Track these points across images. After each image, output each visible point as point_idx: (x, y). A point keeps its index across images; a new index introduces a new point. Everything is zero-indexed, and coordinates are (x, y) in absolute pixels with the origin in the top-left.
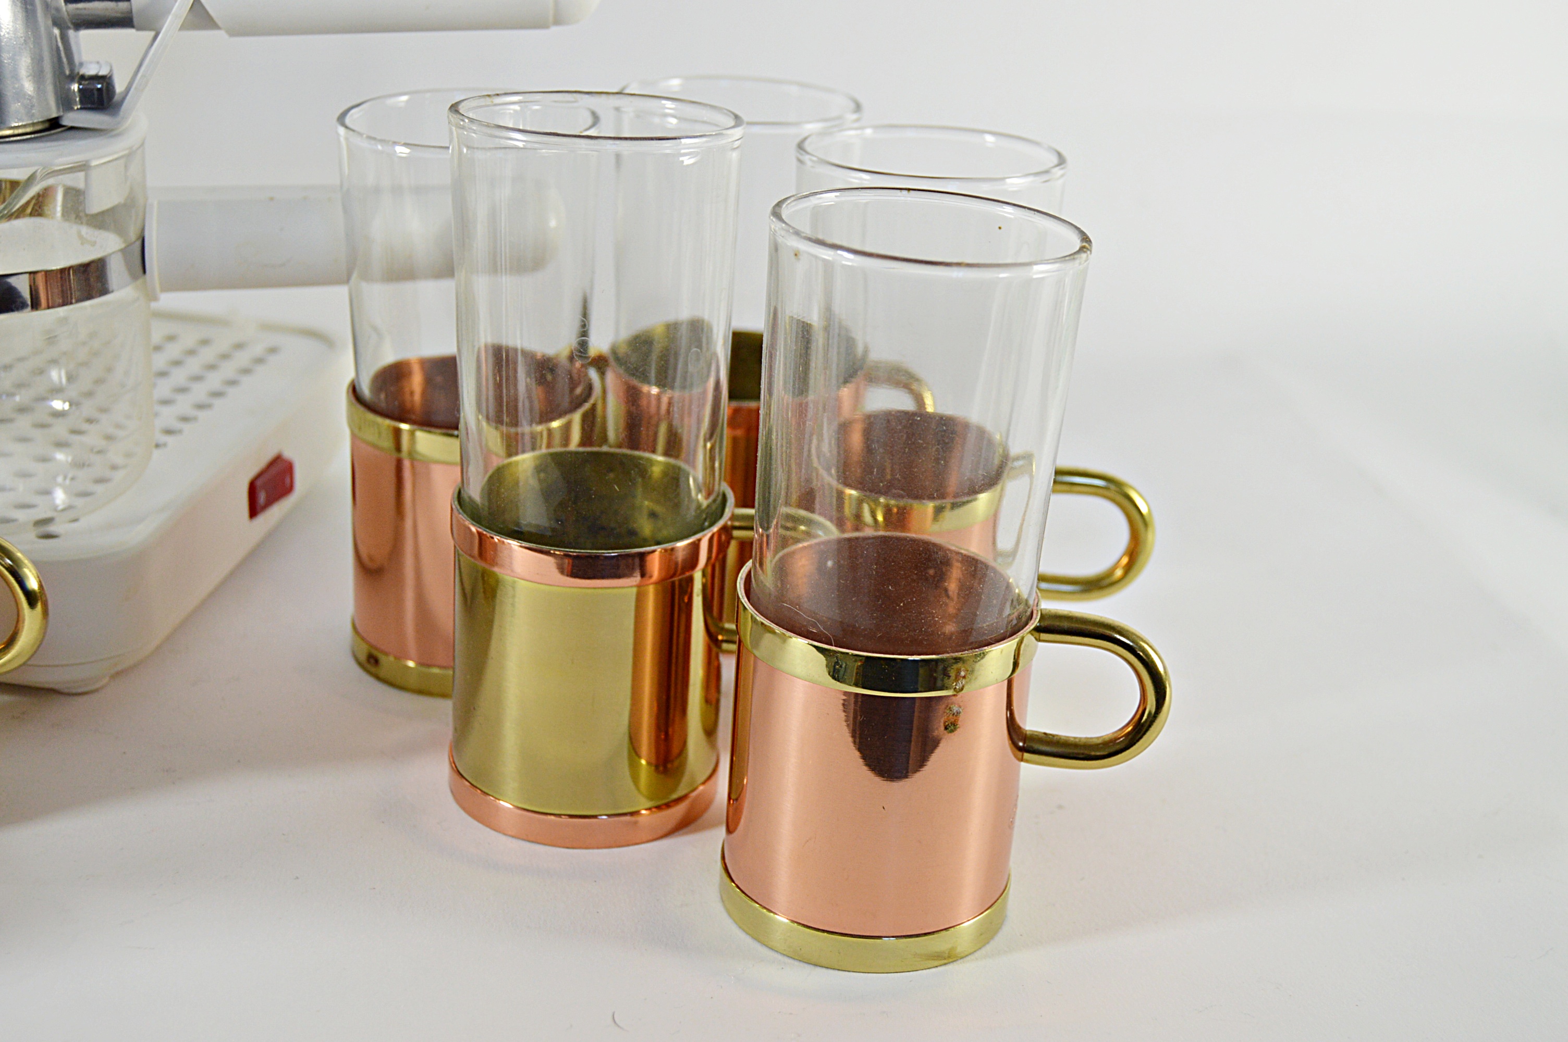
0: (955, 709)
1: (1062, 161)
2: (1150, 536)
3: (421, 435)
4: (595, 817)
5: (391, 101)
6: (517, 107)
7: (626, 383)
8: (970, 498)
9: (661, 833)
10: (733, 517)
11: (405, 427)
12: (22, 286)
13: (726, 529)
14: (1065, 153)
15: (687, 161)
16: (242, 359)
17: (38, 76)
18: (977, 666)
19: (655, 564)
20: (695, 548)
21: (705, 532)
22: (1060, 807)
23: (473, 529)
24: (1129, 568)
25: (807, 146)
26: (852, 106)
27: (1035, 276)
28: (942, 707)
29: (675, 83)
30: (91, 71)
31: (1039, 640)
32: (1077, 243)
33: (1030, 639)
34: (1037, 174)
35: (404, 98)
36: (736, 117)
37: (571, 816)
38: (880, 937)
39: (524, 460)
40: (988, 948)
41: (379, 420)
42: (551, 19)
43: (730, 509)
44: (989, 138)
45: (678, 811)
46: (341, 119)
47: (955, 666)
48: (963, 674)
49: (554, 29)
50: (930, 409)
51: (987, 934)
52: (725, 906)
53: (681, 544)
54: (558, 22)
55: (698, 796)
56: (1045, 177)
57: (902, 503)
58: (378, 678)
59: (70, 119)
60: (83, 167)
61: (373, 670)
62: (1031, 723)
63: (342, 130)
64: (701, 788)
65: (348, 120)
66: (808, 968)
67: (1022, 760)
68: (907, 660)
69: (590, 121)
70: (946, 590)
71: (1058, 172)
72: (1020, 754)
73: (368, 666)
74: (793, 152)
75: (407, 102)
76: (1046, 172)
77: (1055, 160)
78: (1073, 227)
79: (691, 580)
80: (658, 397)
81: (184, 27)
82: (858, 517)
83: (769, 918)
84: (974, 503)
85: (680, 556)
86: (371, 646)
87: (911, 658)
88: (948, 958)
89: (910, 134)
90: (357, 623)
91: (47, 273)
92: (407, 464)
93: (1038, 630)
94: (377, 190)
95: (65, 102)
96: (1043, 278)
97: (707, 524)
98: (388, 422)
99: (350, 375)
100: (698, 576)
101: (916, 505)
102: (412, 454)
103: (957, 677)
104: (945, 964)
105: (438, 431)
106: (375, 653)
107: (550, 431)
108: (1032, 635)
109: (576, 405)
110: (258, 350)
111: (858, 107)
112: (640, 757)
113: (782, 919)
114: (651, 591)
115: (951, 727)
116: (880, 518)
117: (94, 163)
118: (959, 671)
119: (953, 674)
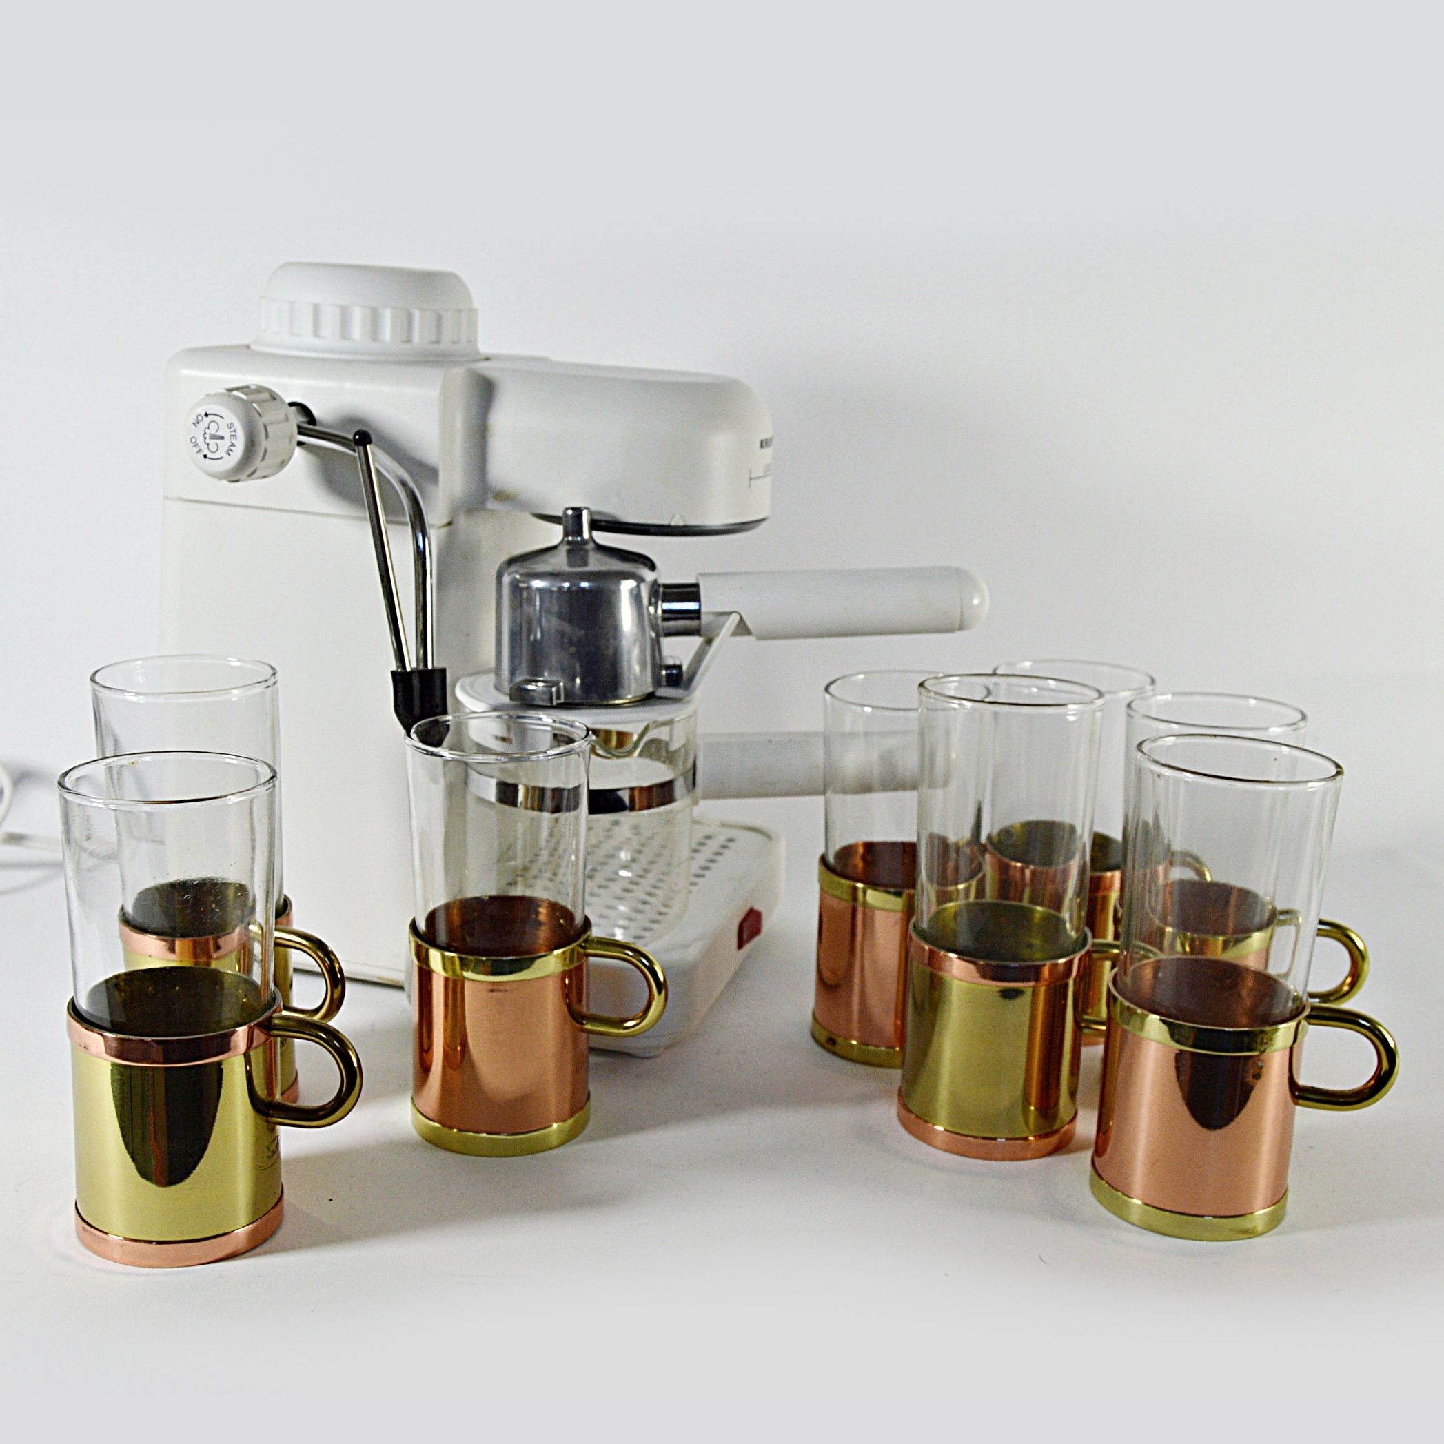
0: (1260, 1064)
1: (1304, 717)
2: (1366, 966)
3: (870, 892)
4: (995, 1139)
5: (853, 678)
6: (956, 684)
7: (1000, 861)
8: (1246, 935)
9: (1044, 1152)
10: (1094, 945)
11: (860, 885)
12: (625, 796)
13: (1089, 953)
14: (1305, 711)
15: (1072, 718)
16: (713, 845)
17: (643, 665)
18: (1274, 1036)
19: (1046, 972)
20: (1070, 963)
21: (1075, 955)
22: (1311, 1147)
23: (927, 947)
24: (1353, 985)
25: (1134, 705)
26: (1149, 680)
27: (1310, 790)
28: (1251, 1062)
29: (1028, 664)
30: (670, 662)
31: (1309, 1023)
32: (1334, 771)
33: (1304, 1023)
34: (1289, 725)
35: (861, 676)
36: (1098, 691)
37: (984, 1138)
38: (1202, 1216)
39: (952, 907)
40: (1275, 1230)
41: (843, 881)
42: (957, 626)
43: (1090, 940)
44: (1252, 702)
45: (1054, 1140)
46: (827, 689)
47: (1260, 1036)
48: (1265, 1041)
49: (958, 633)
50: (1208, 878)
51: (1275, 1221)
52: (1096, 1198)
53: (1062, 961)
54: (961, 628)
55: (1066, 1131)
56: (1294, 727)
57: (1203, 936)
58: (835, 1054)
59: (661, 692)
60: (670, 723)
61: (830, 1047)
62: (1302, 1081)
63: (828, 696)
64: (1067, 1126)
65: (832, 689)
66: (1159, 1237)
67: (1297, 1104)
68: (1224, 1031)
69: (985, 693)
70: (1239, 994)
71: (1302, 724)
72: (1296, 1100)
73: (827, 1045)
74: (1123, 709)
75: (864, 679)
76: (1294, 724)
77: (1299, 716)
78: (1328, 760)
79: (1066, 985)
80: (1022, 870)
81: (735, 634)
82: (1172, 945)
83: (1129, 1203)
84: (1249, 941)
85: (1061, 969)
86: (832, 1033)
87: (1227, 1029)
88: (1250, 1233)
89: (1198, 698)
90: (818, 1016)
91: (641, 789)
92: (860, 910)
93: (1309, 1017)
94: (853, 734)
95: (657, 682)
96: (1314, 791)
97: (1078, 948)
98: (849, 882)
99: (822, 850)
100: (1071, 982)
101: (1210, 938)
102: (865, 904)
103: (1262, 1043)
104: (1251, 1238)
105: (881, 889)
106: (833, 1036)
107: (958, 891)
108: (1306, 1020)
109: (972, 875)
110: (721, 840)
111: (1153, 681)
112: (1030, 1104)
113: (1137, 1202)
114: (1042, 989)
115: (1257, 1076)
116: (1188, 949)
117: (677, 719)
118: (1262, 1039)
119: (1259, 1041)
